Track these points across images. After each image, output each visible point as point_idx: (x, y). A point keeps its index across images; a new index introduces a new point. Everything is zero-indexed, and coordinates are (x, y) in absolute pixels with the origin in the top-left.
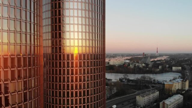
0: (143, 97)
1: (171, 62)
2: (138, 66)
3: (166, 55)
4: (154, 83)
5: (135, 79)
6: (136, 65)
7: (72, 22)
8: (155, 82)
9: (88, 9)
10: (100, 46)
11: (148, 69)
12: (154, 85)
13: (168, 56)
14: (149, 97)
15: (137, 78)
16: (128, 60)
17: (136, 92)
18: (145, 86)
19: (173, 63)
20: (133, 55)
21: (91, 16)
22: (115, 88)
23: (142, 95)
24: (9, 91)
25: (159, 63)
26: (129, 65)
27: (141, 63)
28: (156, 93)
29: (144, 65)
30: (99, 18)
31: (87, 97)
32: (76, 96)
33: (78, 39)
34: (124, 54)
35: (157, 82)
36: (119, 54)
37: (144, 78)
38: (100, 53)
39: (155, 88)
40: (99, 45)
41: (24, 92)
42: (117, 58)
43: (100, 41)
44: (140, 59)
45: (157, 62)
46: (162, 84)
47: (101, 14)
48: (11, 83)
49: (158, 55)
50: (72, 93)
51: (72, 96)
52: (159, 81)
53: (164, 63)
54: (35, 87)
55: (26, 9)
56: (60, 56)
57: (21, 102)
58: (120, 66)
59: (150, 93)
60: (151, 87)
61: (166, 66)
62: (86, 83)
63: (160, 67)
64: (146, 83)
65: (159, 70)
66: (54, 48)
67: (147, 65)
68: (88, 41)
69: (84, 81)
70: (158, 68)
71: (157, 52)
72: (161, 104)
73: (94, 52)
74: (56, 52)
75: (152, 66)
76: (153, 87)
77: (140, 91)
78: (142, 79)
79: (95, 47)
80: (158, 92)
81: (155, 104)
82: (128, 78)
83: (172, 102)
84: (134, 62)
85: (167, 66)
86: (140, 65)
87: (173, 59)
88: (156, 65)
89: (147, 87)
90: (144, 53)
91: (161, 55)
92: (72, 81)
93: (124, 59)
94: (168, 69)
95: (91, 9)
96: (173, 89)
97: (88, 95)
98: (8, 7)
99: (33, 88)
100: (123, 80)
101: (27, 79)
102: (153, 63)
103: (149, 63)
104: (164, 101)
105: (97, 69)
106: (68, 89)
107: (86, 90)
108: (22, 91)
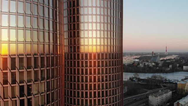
0: (156, 96)
1: (181, 61)
2: (147, 65)
3: (175, 54)
4: (165, 83)
5: (146, 79)
6: (146, 64)
7: (90, 20)
8: (167, 81)
9: (107, 7)
10: (118, 45)
11: (158, 68)
12: (166, 85)
13: (177, 55)
14: (161, 97)
15: (148, 77)
16: (138, 59)
17: (147, 91)
18: (157, 85)
19: (184, 62)
20: (142, 54)
21: (109, 14)
22: (126, 88)
23: (155, 95)
24: (31, 93)
25: (169, 62)
26: (139, 64)
27: (151, 62)
28: (169, 93)
29: (154, 64)
30: (117, 16)
31: (106, 98)
32: (95, 96)
33: (96, 38)
34: (133, 53)
35: (168, 81)
36: (127, 53)
37: (155, 77)
38: (118, 52)
39: (167, 87)
41: (47, 93)
42: (125, 57)
43: (118, 40)
44: (149, 58)
45: (167, 61)
46: (174, 83)
47: (119, 11)
48: (34, 84)
49: (167, 54)
50: (91, 93)
51: (91, 96)
52: (170, 80)
53: (174, 62)
54: (57, 88)
55: (49, 6)
56: (78, 55)
57: (44, 104)
58: (129, 65)
59: (163, 93)
60: (162, 87)
61: (176, 65)
62: (104, 83)
63: (171, 66)
64: (157, 83)
65: (169, 69)
66: (73, 47)
67: (157, 64)
68: (106, 40)
69: (103, 81)
70: (169, 68)
71: (166, 51)
72: (175, 104)
73: (112, 51)
74: (74, 51)
75: (163, 64)
76: (165, 86)
77: (151, 91)
78: (153, 78)
79: (114, 46)
80: (171, 92)
81: (168, 104)
82: (138, 77)
83: (186, 102)
84: (143, 61)
85: (178, 65)
86: (150, 64)
87: (183, 58)
88: (166, 64)
89: (159, 87)
90: (153, 52)
91: (170, 54)
92: (91, 81)
93: (133, 58)
94: (178, 68)
95: (109, 6)
96: (185, 89)
97: (106, 96)
98: (31, 3)
99: (56, 89)
100: (134, 79)
101: (50, 80)
102: (163, 62)
103: (159, 62)
104: (178, 101)
105: (115, 69)
106: (86, 89)
107: (104, 90)
108: (45, 93)
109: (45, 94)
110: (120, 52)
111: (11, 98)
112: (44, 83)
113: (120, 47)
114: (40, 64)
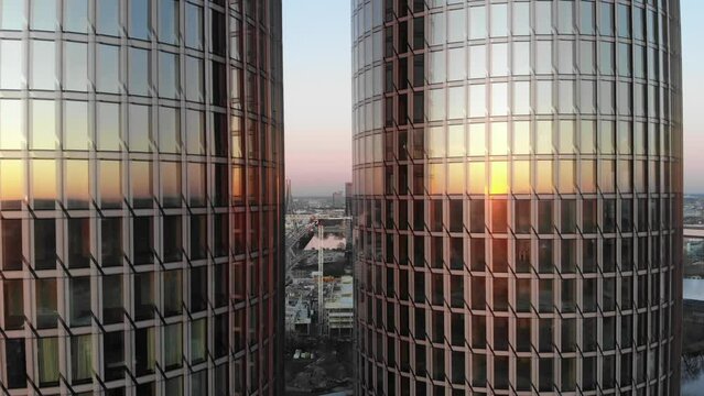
40: (639, 149)
41: (218, 362)
48: (165, 324)
74: (403, 189)
79: (615, 161)
99: (252, 345)
105: (640, 283)
108: (207, 360)
109: (210, 364)
110: (667, 192)
111: (70, 383)
112: (203, 322)
113: (666, 162)
114: (186, 244)
